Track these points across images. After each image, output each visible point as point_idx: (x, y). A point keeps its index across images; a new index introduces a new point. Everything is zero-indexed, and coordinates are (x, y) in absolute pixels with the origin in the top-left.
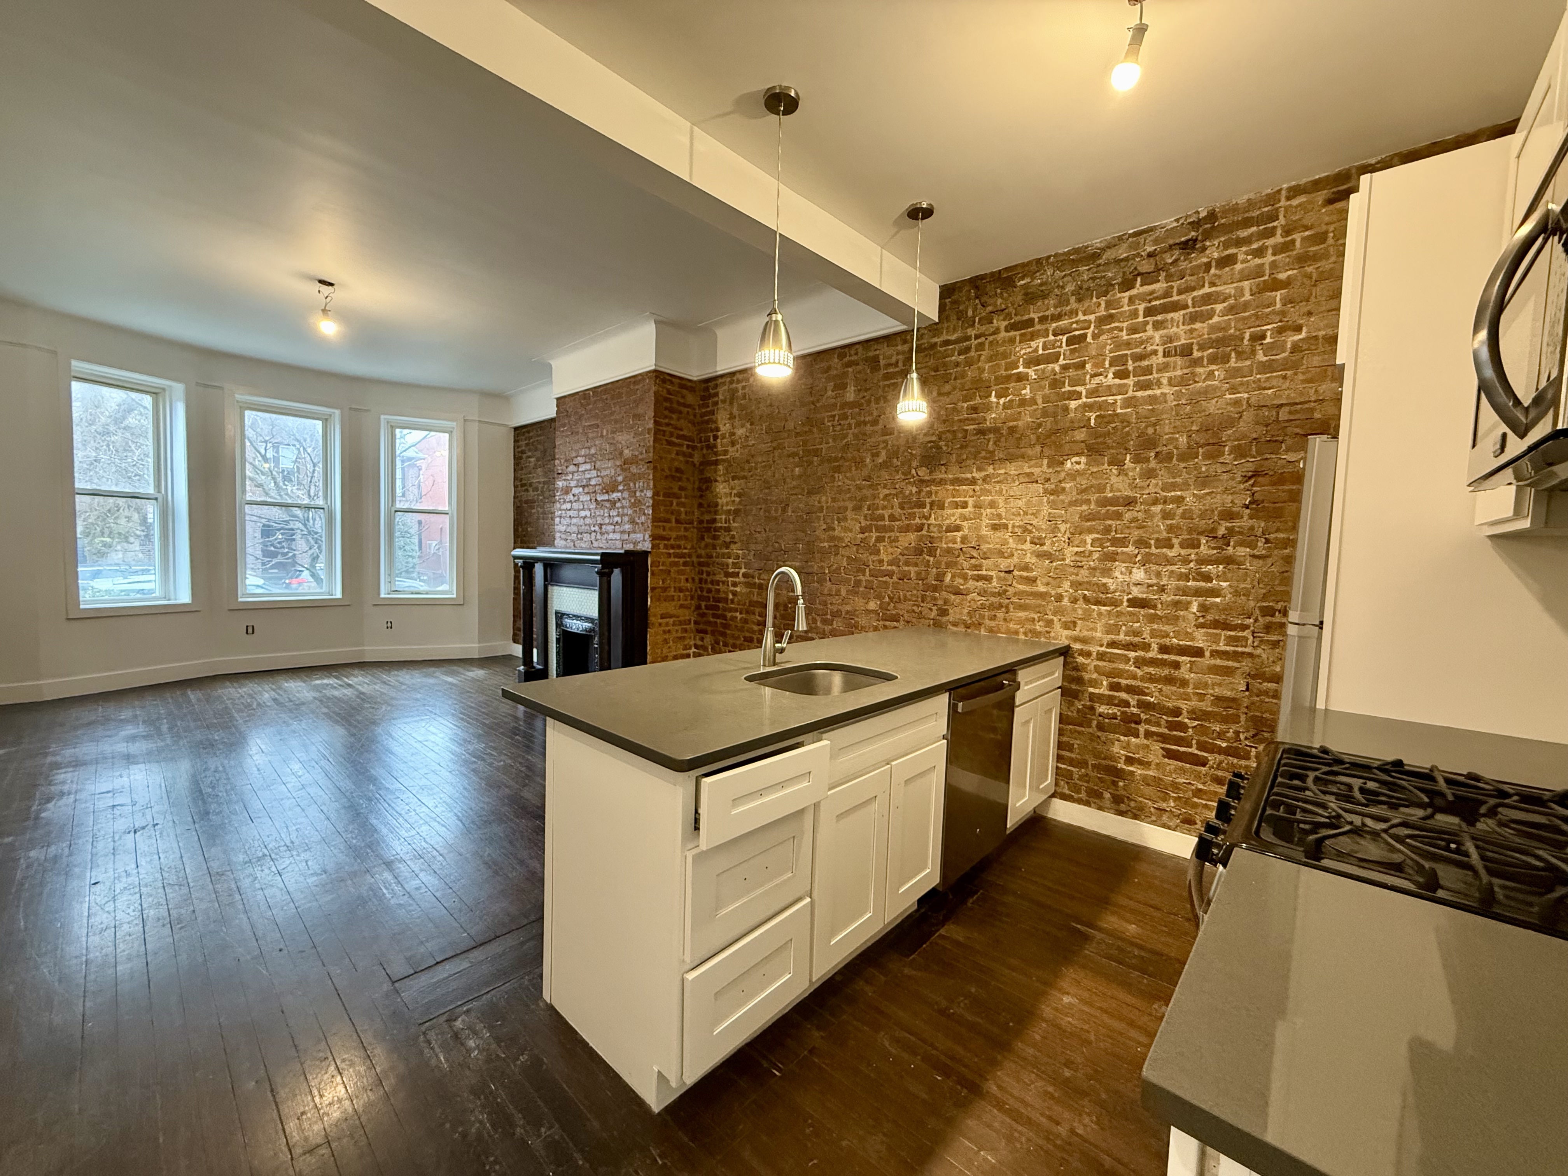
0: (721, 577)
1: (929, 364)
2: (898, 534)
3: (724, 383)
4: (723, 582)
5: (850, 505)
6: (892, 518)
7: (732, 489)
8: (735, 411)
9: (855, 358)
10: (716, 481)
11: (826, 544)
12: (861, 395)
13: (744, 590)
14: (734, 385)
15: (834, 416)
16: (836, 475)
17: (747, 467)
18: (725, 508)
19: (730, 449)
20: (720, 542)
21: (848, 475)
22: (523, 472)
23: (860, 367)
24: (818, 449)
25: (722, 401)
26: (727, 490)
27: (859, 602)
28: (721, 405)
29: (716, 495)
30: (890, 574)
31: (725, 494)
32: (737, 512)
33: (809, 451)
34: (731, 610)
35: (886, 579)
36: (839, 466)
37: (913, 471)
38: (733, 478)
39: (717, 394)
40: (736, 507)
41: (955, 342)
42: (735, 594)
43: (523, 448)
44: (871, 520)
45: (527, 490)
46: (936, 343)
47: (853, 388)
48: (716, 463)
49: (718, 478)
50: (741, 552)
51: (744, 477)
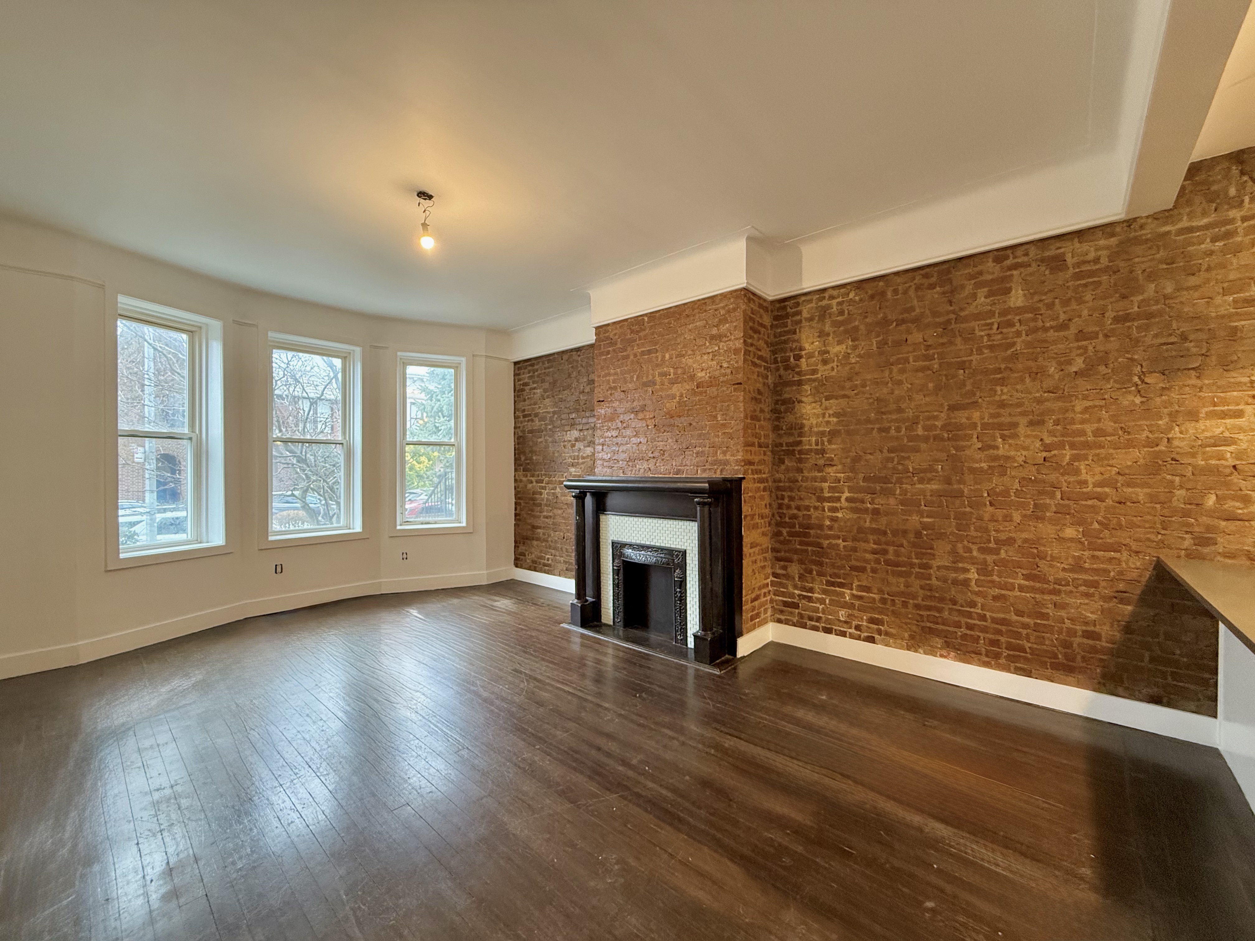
0: (812, 502)
1: (1158, 256)
2: (1111, 451)
3: (810, 301)
4: (816, 508)
5: (1023, 421)
6: (1099, 432)
7: (826, 409)
8: (828, 328)
9: (1025, 259)
10: (800, 402)
11: (983, 465)
12: (1036, 298)
13: (850, 516)
14: (825, 302)
15: (992, 324)
16: (998, 388)
17: (848, 384)
18: (816, 429)
19: (820, 367)
20: (808, 465)
21: (1019, 387)
22: (527, 403)
23: (1030, 270)
24: (964, 362)
25: (806, 319)
26: (819, 411)
27: (1047, 530)
28: (804, 323)
29: (801, 417)
30: (1101, 498)
31: (814, 414)
32: (833, 434)
33: (949, 364)
34: (828, 537)
35: (1095, 502)
36: (1003, 378)
37: (1136, 379)
38: (828, 398)
39: (799, 313)
40: (832, 428)
41: (1206, 227)
42: (834, 520)
43: (526, 380)
44: (1063, 436)
45: (532, 421)
46: (1168, 233)
47: (1020, 292)
48: (800, 383)
49: (804, 399)
50: (842, 475)
51: (844, 396)
